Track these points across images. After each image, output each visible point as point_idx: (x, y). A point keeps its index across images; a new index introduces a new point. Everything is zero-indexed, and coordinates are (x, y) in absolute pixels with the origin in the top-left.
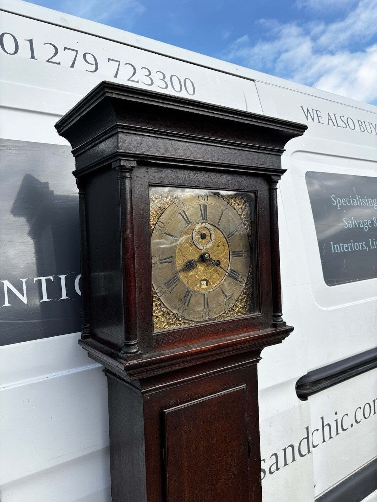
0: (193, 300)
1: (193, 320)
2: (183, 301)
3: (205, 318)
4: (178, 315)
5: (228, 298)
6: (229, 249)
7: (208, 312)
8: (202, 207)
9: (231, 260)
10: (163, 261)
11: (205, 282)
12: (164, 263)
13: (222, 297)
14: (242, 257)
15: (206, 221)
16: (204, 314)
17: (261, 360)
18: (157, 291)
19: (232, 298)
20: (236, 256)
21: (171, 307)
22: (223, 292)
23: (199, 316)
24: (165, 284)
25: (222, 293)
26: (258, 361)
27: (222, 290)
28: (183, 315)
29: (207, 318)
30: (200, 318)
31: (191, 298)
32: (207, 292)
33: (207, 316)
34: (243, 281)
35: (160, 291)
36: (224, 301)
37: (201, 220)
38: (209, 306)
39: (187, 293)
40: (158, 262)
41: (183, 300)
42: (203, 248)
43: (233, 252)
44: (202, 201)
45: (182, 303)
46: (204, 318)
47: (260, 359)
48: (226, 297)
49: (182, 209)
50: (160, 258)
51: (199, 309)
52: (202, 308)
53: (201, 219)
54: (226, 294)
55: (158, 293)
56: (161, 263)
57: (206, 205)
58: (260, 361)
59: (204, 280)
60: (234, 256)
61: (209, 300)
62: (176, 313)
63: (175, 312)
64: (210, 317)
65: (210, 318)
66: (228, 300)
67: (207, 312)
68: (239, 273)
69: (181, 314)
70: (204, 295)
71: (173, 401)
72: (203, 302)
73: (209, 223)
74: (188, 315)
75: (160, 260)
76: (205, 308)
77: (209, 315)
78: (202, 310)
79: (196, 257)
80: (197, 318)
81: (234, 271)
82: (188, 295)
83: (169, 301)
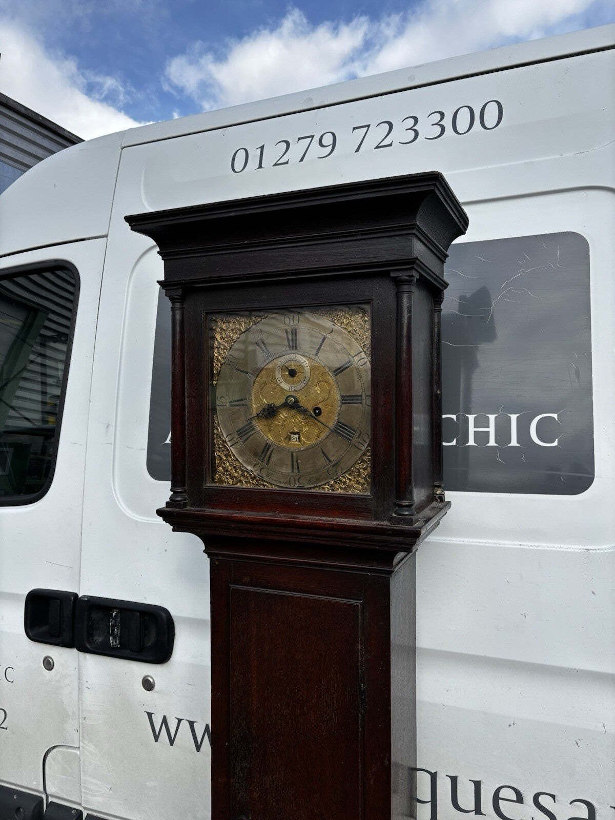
0: (274, 458)
1: (276, 484)
2: (261, 456)
3: (294, 484)
4: (254, 473)
5: (332, 464)
7: (299, 477)
8: (288, 333)
9: (339, 409)
10: (233, 403)
11: (297, 436)
12: (235, 405)
13: (322, 461)
14: (361, 405)
15: (296, 352)
16: (292, 479)
18: (227, 440)
19: (341, 465)
20: (349, 403)
21: (244, 461)
22: (323, 453)
23: (284, 480)
24: (237, 432)
25: (321, 454)
26: (390, 574)
27: (322, 450)
28: (261, 475)
29: (297, 486)
30: (285, 483)
31: (273, 455)
32: (297, 451)
33: (297, 483)
34: (363, 442)
35: (230, 439)
36: (325, 467)
37: (287, 351)
38: (300, 469)
39: (266, 446)
41: (260, 454)
42: (290, 388)
43: (342, 396)
44: (290, 325)
45: (259, 459)
46: (292, 485)
48: (330, 461)
49: (260, 338)
50: (230, 400)
51: (284, 471)
52: (289, 470)
53: (288, 348)
54: (330, 457)
55: (227, 442)
56: (230, 406)
57: (296, 330)
59: (295, 433)
60: (345, 403)
61: (299, 462)
62: (252, 471)
63: (249, 468)
64: (301, 485)
66: (333, 466)
67: (297, 477)
68: (355, 428)
69: (258, 472)
70: (292, 454)
71: (247, 579)
72: (290, 463)
73: (302, 354)
74: (268, 475)
75: (230, 402)
76: (293, 471)
77: (301, 482)
78: (289, 473)
79: (280, 401)
80: (280, 482)
81: (344, 425)
82: (268, 450)
83: (241, 453)
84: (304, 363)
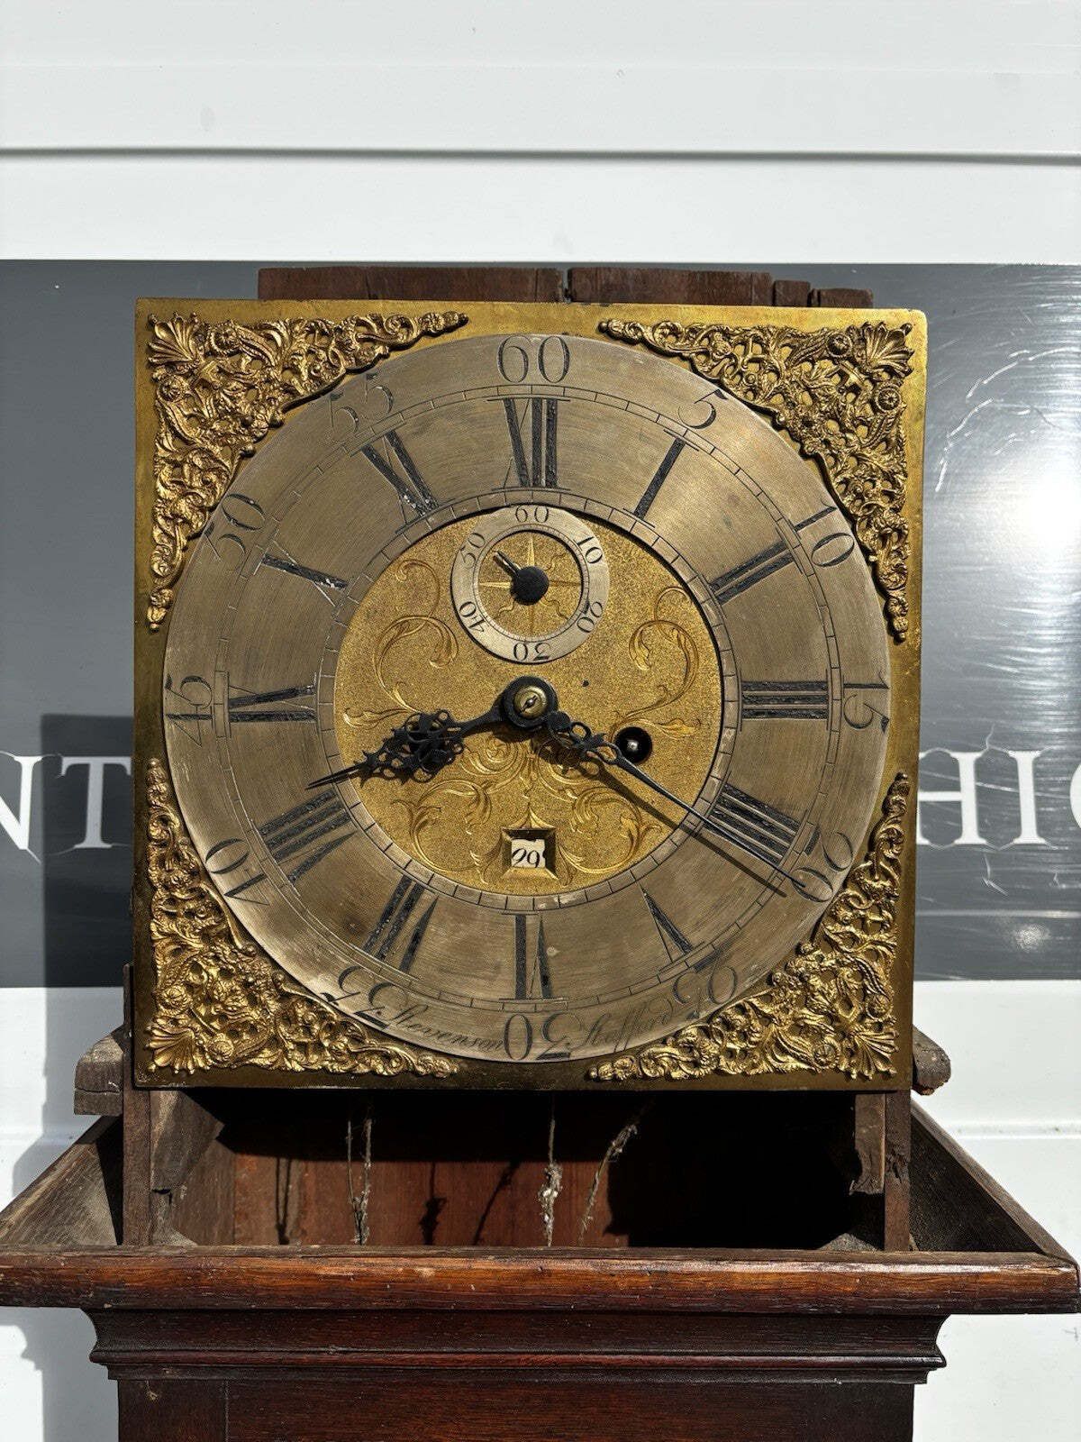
0: (440, 939)
1: (444, 1049)
2: (375, 935)
3: (524, 1048)
4: (342, 1006)
5: (694, 959)
6: (720, 663)
7: (547, 1016)
8: (520, 414)
9: (728, 735)
10: (250, 709)
11: (539, 846)
12: (255, 717)
13: (653, 945)
14: (821, 722)
15: (551, 496)
16: (518, 1026)
17: (939, 1370)
18: (211, 866)
19: (734, 962)
20: (771, 714)
22: (658, 914)
23: (480, 1033)
24: (265, 830)
25: (650, 920)
26: (920, 1373)
27: (653, 905)
28: (373, 1014)
29: (536, 1053)
30: (487, 1044)
31: (431, 928)
32: (542, 906)
33: (538, 1040)
34: (826, 870)
35: (228, 864)
36: (663, 970)
37: (512, 489)
38: (554, 982)
39: (400, 891)
40: (221, 714)
41: (372, 926)
42: (521, 649)
43: (744, 685)
44: (528, 380)
45: (367, 949)
46: (517, 1051)
47: (935, 1366)
48: (685, 946)
49: (384, 427)
50: (235, 694)
51: (481, 995)
52: (504, 988)
53: (514, 480)
54: (685, 929)
55: (214, 876)
56: (234, 718)
57: (552, 403)
58: (932, 1375)
59: (531, 835)
60: (758, 713)
61: (552, 951)
62: (330, 998)
63: (318, 985)
64: (555, 1051)
65: (556, 1055)
66: (700, 967)
67: (538, 1020)
68: (797, 815)
69: (361, 1002)
70: (521, 920)
72: (509, 957)
73: (574, 506)
74: (406, 1014)
75: (233, 703)
76: (521, 993)
77: (554, 1038)
78: (504, 1001)
79: (474, 703)
80: (463, 1041)
81: (748, 799)
82: (408, 907)
83: (282, 922)
84: (585, 547)
